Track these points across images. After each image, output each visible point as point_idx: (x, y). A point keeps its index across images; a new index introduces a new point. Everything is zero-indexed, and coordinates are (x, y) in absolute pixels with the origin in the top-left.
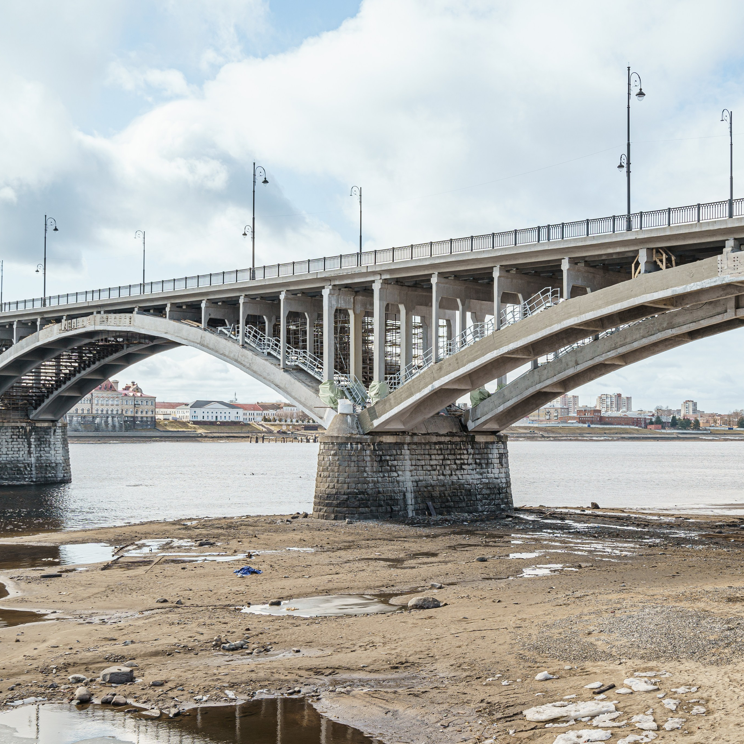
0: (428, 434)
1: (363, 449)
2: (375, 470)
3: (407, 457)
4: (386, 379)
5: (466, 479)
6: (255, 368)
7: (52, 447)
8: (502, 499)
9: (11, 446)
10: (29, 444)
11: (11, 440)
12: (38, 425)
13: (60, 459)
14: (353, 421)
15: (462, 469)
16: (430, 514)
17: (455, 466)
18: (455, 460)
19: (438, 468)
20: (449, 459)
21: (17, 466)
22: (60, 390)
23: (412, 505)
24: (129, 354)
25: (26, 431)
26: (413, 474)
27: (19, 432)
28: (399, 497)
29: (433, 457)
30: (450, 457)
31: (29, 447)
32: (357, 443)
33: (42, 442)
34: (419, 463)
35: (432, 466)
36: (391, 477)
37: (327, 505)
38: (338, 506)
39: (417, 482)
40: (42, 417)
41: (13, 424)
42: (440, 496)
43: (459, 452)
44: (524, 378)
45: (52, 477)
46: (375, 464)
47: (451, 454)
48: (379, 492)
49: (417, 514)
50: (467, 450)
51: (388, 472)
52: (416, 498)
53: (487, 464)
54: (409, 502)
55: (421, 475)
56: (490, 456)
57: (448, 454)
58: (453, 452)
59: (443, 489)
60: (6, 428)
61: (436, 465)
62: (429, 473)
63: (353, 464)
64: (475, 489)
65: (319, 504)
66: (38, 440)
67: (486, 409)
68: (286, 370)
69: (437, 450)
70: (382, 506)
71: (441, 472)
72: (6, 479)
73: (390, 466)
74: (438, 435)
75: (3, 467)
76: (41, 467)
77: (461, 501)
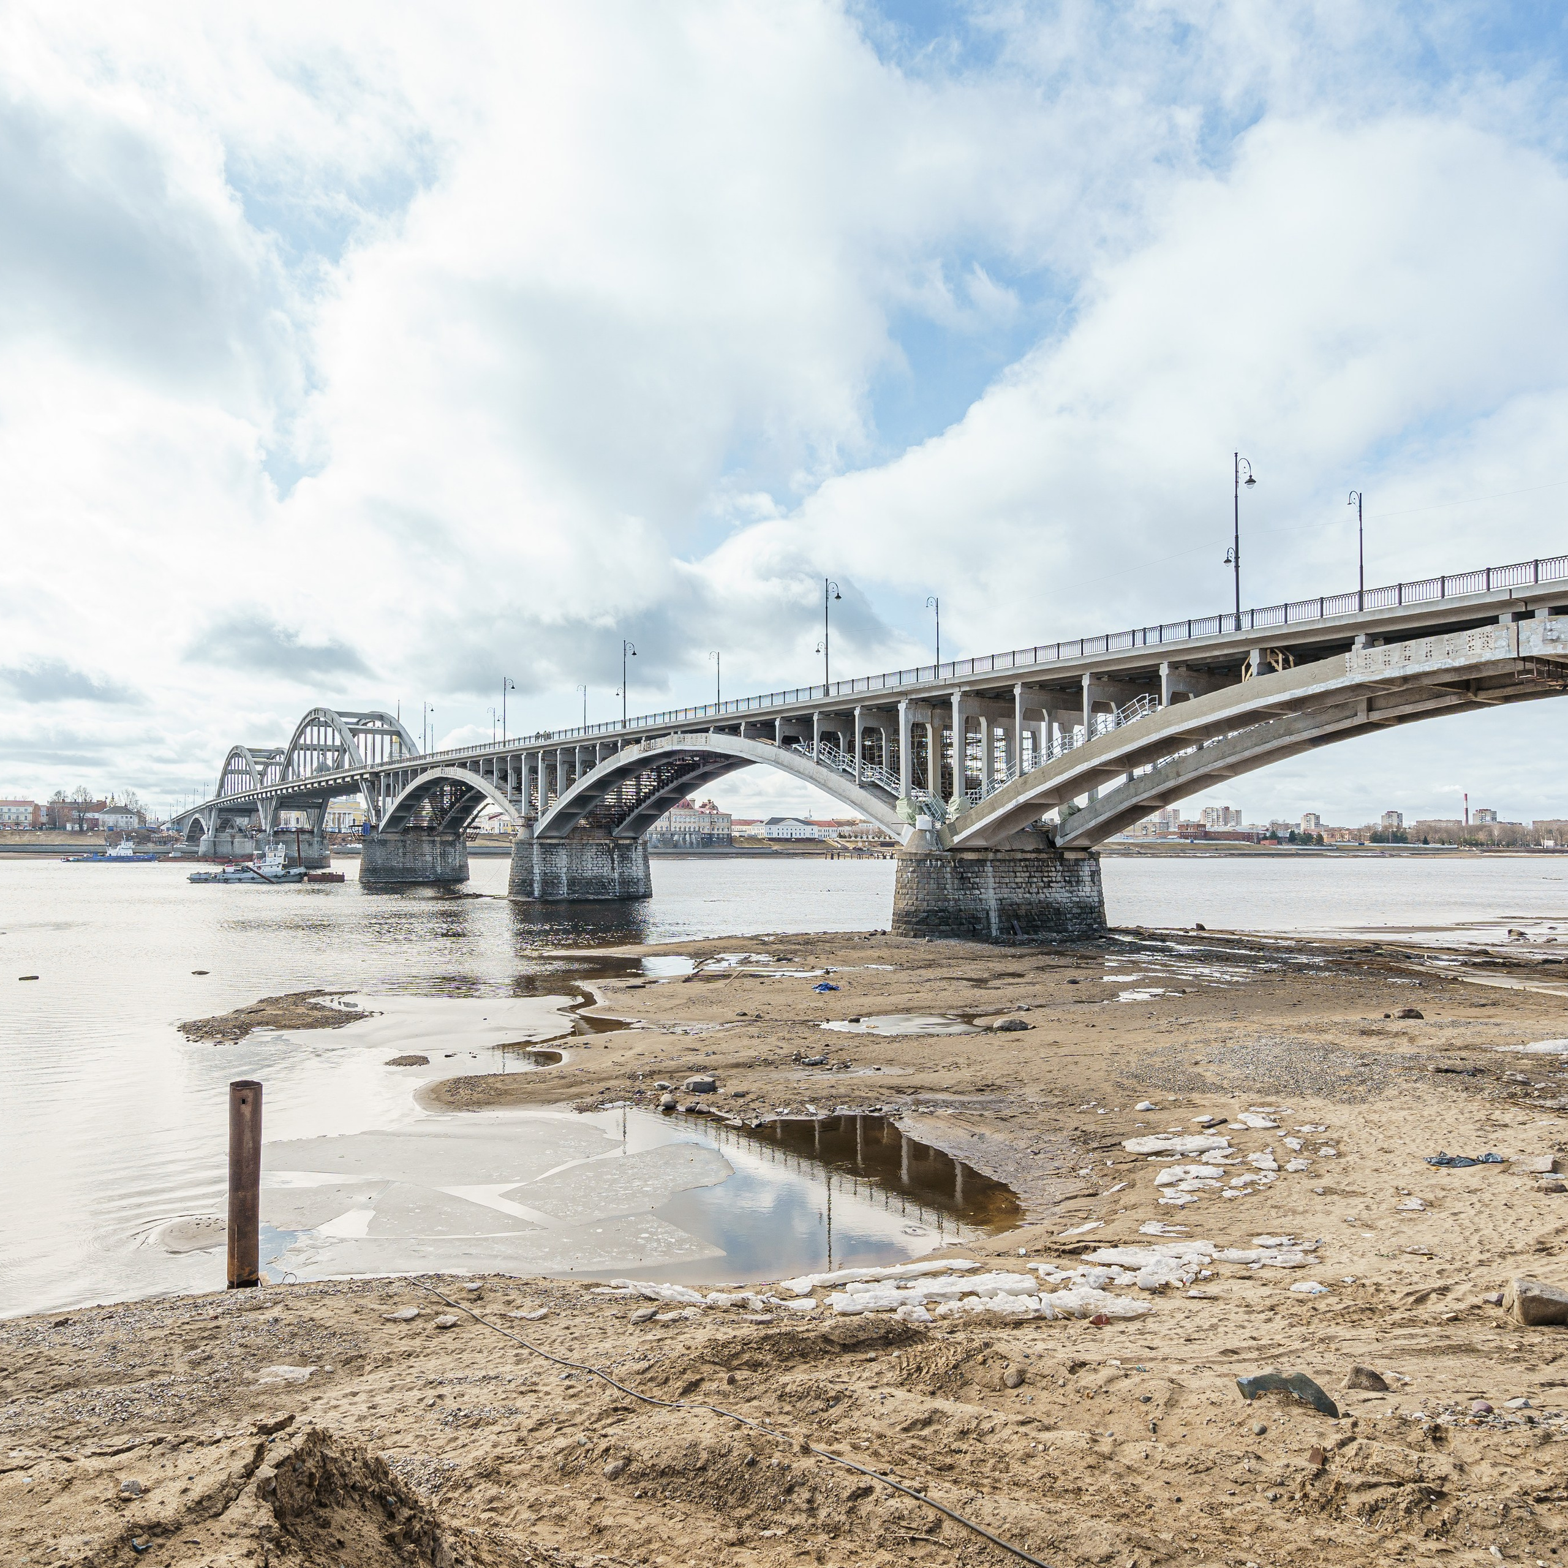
0: (1013, 850)
1: (943, 866)
2: (956, 887)
3: (990, 874)
4: (967, 794)
5: (1054, 898)
6: (830, 785)
7: (634, 863)
8: (1095, 919)
9: (595, 862)
10: (613, 860)
11: (595, 857)
12: (620, 842)
13: (641, 875)
14: (932, 837)
15: (1050, 887)
16: (1015, 934)
17: (1042, 884)
18: (1042, 877)
19: (1024, 885)
20: (1035, 877)
21: (601, 882)
22: (640, 808)
23: (995, 923)
24: (706, 773)
25: (609, 848)
26: (997, 892)
27: (603, 848)
28: (982, 915)
29: (1018, 874)
30: (1037, 874)
31: (613, 863)
32: (937, 860)
33: (624, 858)
34: (1003, 880)
35: (1017, 883)
36: (974, 895)
37: (906, 923)
38: (917, 923)
39: (1001, 900)
40: (623, 835)
41: (597, 841)
42: (1027, 915)
43: (1046, 869)
44: (1118, 791)
45: (634, 891)
46: (956, 881)
47: (1037, 871)
48: (961, 910)
49: (1001, 933)
50: (1055, 867)
51: (970, 889)
52: (1000, 916)
53: (1078, 882)
54: (993, 921)
55: (1005, 893)
56: (1081, 873)
57: (1034, 872)
58: (1039, 870)
59: (1029, 907)
60: (591, 845)
61: (1022, 883)
62: (1014, 891)
63: (932, 881)
64: (1065, 908)
65: (898, 921)
66: (621, 856)
67: (1076, 824)
68: (862, 786)
69: (1023, 867)
70: (963, 924)
71: (1027, 890)
72: (591, 894)
73: (973, 884)
74: (1023, 851)
75: (589, 882)
76: (624, 883)
77: (1049, 920)
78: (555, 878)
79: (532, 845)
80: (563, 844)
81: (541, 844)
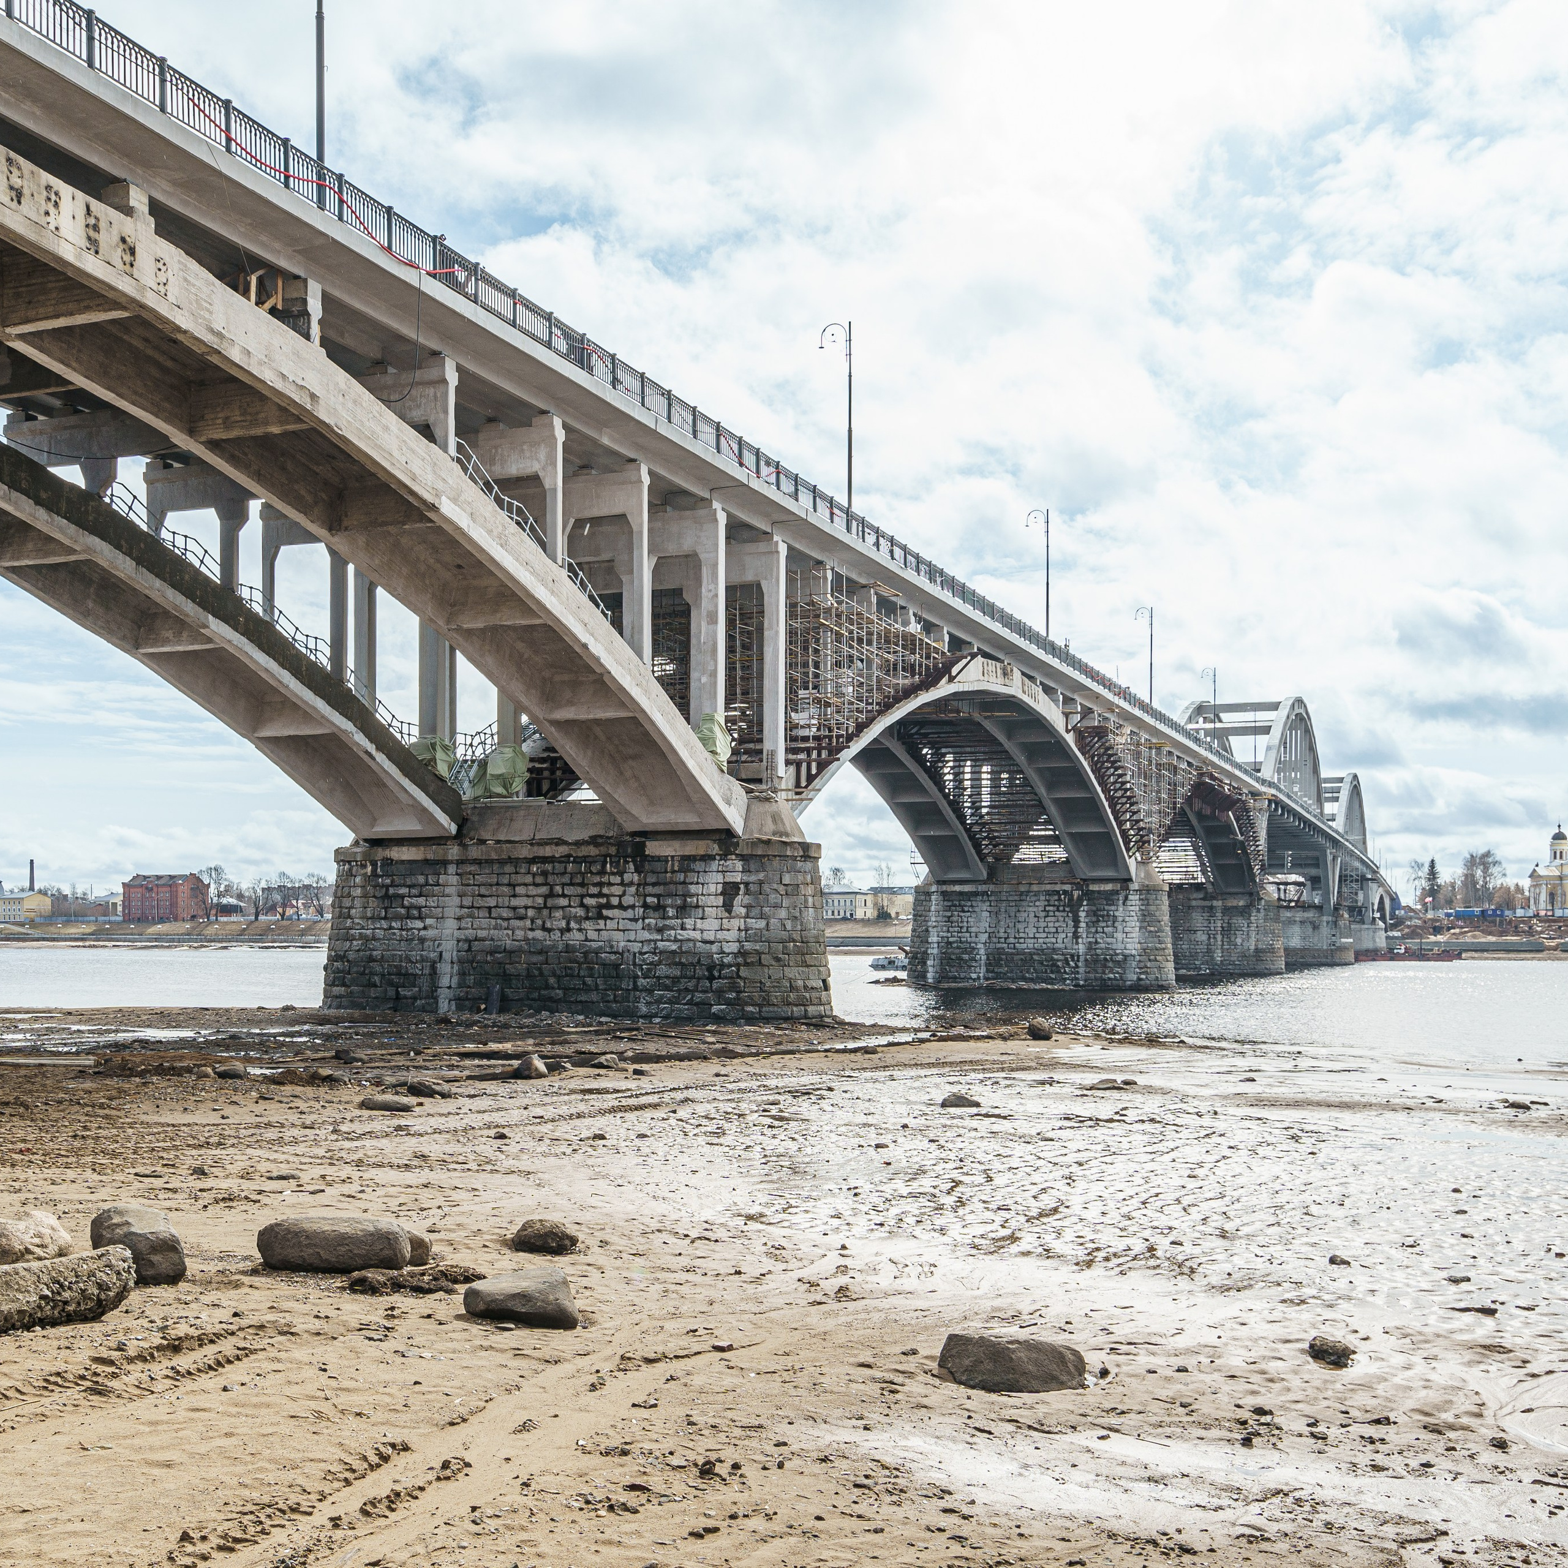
2: (369, 915)
3: (449, 890)
5: (610, 941)
7: (1120, 928)
8: (720, 993)
9: (1043, 924)
10: (1076, 921)
11: (1043, 914)
12: (1094, 887)
13: (1132, 947)
15: (600, 916)
17: (580, 912)
18: (582, 896)
19: (531, 913)
20: (564, 896)
21: (1052, 959)
23: (450, 987)
25: (1071, 899)
26: (463, 925)
27: (1059, 900)
28: (421, 969)
29: (520, 890)
31: (1076, 926)
33: (1098, 917)
34: (480, 902)
35: (515, 908)
36: (408, 930)
39: (468, 941)
41: (1048, 887)
42: (529, 976)
43: (597, 879)
45: (1115, 979)
47: (571, 884)
48: (371, 959)
49: (460, 1008)
50: (621, 874)
51: (400, 918)
52: (462, 974)
54: (445, 981)
55: (483, 928)
56: (693, 889)
57: (563, 885)
58: (578, 880)
59: (535, 959)
60: (1037, 893)
61: (526, 908)
62: (505, 924)
64: (635, 964)
66: (1095, 913)
69: (534, 875)
70: (375, 986)
71: (539, 922)
72: (1031, 980)
73: (408, 908)
75: (1028, 959)
76: (1096, 961)
77: (587, 989)
78: (965, 951)
79: (929, 894)
80: (985, 893)
81: (944, 894)
